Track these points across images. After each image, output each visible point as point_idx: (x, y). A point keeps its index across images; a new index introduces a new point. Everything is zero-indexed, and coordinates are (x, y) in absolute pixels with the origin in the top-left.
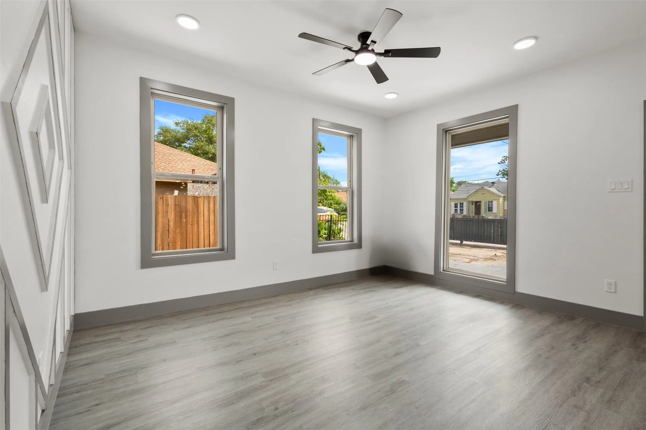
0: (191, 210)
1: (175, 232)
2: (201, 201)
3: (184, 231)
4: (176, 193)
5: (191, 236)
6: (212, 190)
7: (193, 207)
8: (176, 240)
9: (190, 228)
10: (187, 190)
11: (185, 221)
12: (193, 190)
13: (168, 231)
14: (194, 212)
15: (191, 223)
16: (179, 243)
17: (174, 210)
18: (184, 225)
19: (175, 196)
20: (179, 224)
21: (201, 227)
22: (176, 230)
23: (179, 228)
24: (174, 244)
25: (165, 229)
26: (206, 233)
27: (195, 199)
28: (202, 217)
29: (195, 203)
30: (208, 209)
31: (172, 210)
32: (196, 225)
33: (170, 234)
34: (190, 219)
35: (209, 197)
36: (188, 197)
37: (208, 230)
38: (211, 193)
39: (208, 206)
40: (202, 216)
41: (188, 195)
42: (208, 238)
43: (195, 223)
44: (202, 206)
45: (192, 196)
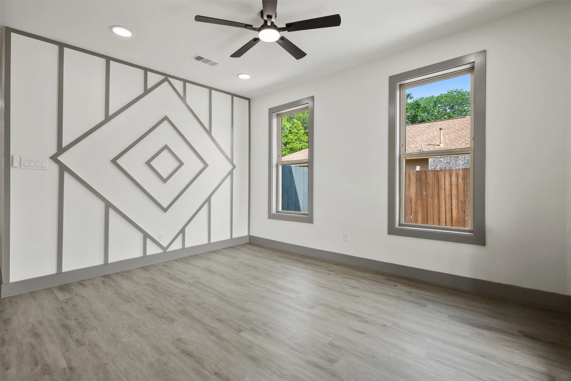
0: (431, 183)
1: (416, 203)
2: (442, 175)
3: (425, 204)
4: (418, 168)
5: (431, 208)
6: (455, 163)
7: (433, 181)
8: (417, 210)
9: (430, 200)
10: (428, 164)
11: (426, 194)
12: (434, 164)
13: (410, 203)
14: (434, 186)
15: (431, 197)
16: (420, 214)
17: (415, 184)
18: (425, 197)
19: (417, 171)
20: (420, 196)
21: (442, 200)
22: (418, 202)
23: (420, 200)
24: (415, 214)
25: (408, 201)
26: (447, 208)
27: (435, 172)
28: (443, 191)
29: (435, 177)
30: (449, 182)
31: (414, 184)
32: (436, 198)
33: (412, 205)
34: (430, 192)
35: (450, 171)
36: (428, 171)
37: (450, 204)
38: (454, 166)
39: (449, 179)
40: (443, 189)
41: (430, 169)
42: (450, 212)
43: (436, 196)
44: (443, 179)
45: (432, 170)
